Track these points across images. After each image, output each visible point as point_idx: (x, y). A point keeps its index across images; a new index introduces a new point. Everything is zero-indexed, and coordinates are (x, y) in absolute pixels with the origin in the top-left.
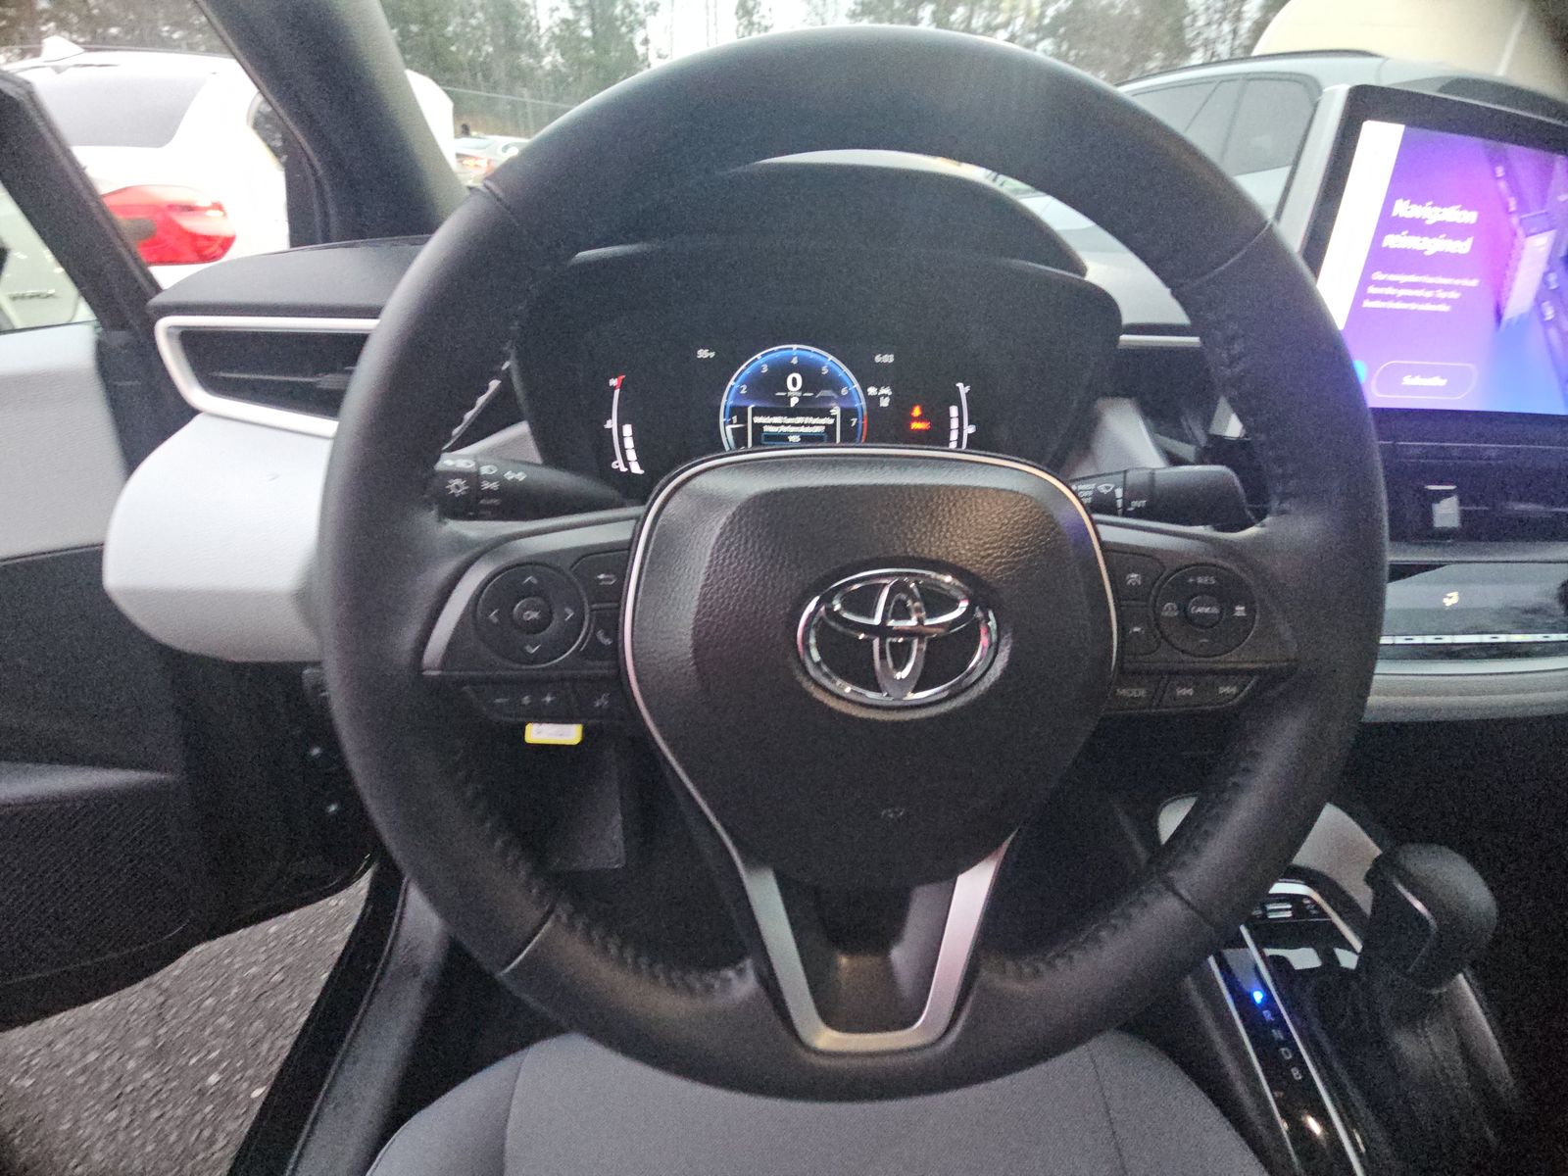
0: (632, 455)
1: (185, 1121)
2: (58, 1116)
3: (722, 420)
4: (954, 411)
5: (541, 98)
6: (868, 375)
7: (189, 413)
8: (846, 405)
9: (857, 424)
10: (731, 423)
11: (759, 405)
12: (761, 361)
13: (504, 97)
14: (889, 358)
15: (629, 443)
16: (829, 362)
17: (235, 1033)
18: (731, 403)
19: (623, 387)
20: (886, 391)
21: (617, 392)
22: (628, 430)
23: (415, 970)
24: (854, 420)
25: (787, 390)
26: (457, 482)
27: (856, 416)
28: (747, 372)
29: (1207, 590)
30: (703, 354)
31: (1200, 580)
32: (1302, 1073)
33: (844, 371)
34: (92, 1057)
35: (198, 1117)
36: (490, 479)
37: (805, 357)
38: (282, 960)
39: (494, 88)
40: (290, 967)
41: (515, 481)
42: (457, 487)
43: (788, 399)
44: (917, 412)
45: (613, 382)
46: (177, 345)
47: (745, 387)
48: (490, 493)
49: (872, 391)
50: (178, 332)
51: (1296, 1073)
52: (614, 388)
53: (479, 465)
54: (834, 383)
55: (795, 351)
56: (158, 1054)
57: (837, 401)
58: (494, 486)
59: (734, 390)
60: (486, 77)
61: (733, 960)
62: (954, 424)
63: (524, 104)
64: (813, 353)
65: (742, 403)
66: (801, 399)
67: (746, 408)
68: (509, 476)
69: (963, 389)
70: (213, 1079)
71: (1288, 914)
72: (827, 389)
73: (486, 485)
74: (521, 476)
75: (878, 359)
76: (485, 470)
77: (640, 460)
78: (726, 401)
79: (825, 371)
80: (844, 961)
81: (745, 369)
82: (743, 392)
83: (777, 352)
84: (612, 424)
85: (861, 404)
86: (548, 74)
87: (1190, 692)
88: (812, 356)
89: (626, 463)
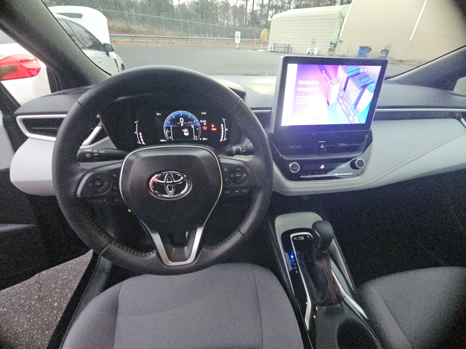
0: (142, 140)
1: (48, 315)
2: (14, 317)
3: (164, 130)
4: (222, 125)
5: (138, 13)
6: (200, 117)
7: (27, 138)
8: (196, 125)
9: (198, 130)
10: (167, 131)
11: (173, 126)
12: (173, 115)
13: (126, 12)
14: (205, 113)
15: (141, 137)
16: (190, 115)
17: (61, 293)
18: (166, 126)
19: (138, 123)
20: (205, 121)
21: (137, 124)
22: (140, 134)
23: (104, 270)
24: (198, 129)
25: (180, 122)
26: (88, 154)
27: (198, 128)
28: (170, 118)
29: (239, 171)
30: (158, 114)
31: (238, 169)
32: (298, 272)
33: (194, 117)
34: (22, 302)
35: (52, 314)
36: (95, 153)
37: (184, 114)
38: (72, 274)
39: (122, 10)
40: (75, 275)
41: (102, 153)
42: (88, 156)
43: (180, 124)
44: (213, 126)
45: (136, 122)
46: (22, 123)
47: (169, 122)
48: (96, 156)
49: (201, 121)
50: (21, 120)
51: (297, 272)
52: (136, 124)
53: (93, 151)
54: (191, 120)
55: (181, 112)
56: (40, 299)
57: (193, 124)
58: (97, 155)
59: (166, 123)
60: (119, 6)
61: (152, 250)
62: (222, 128)
63: (132, 15)
64: (185, 113)
65: (169, 126)
66: (184, 124)
67: (170, 127)
68: (101, 152)
69: (224, 120)
70: (56, 304)
71: (303, 239)
72: (190, 121)
73: (95, 155)
74: (104, 152)
75: (202, 113)
76: (94, 151)
77: (144, 141)
78: (165, 125)
79: (189, 117)
80: (174, 249)
81: (169, 117)
82: (169, 123)
83: (177, 113)
84: (136, 133)
85: (199, 125)
86: (140, 4)
87: (238, 191)
88: (186, 113)
89: (141, 142)
